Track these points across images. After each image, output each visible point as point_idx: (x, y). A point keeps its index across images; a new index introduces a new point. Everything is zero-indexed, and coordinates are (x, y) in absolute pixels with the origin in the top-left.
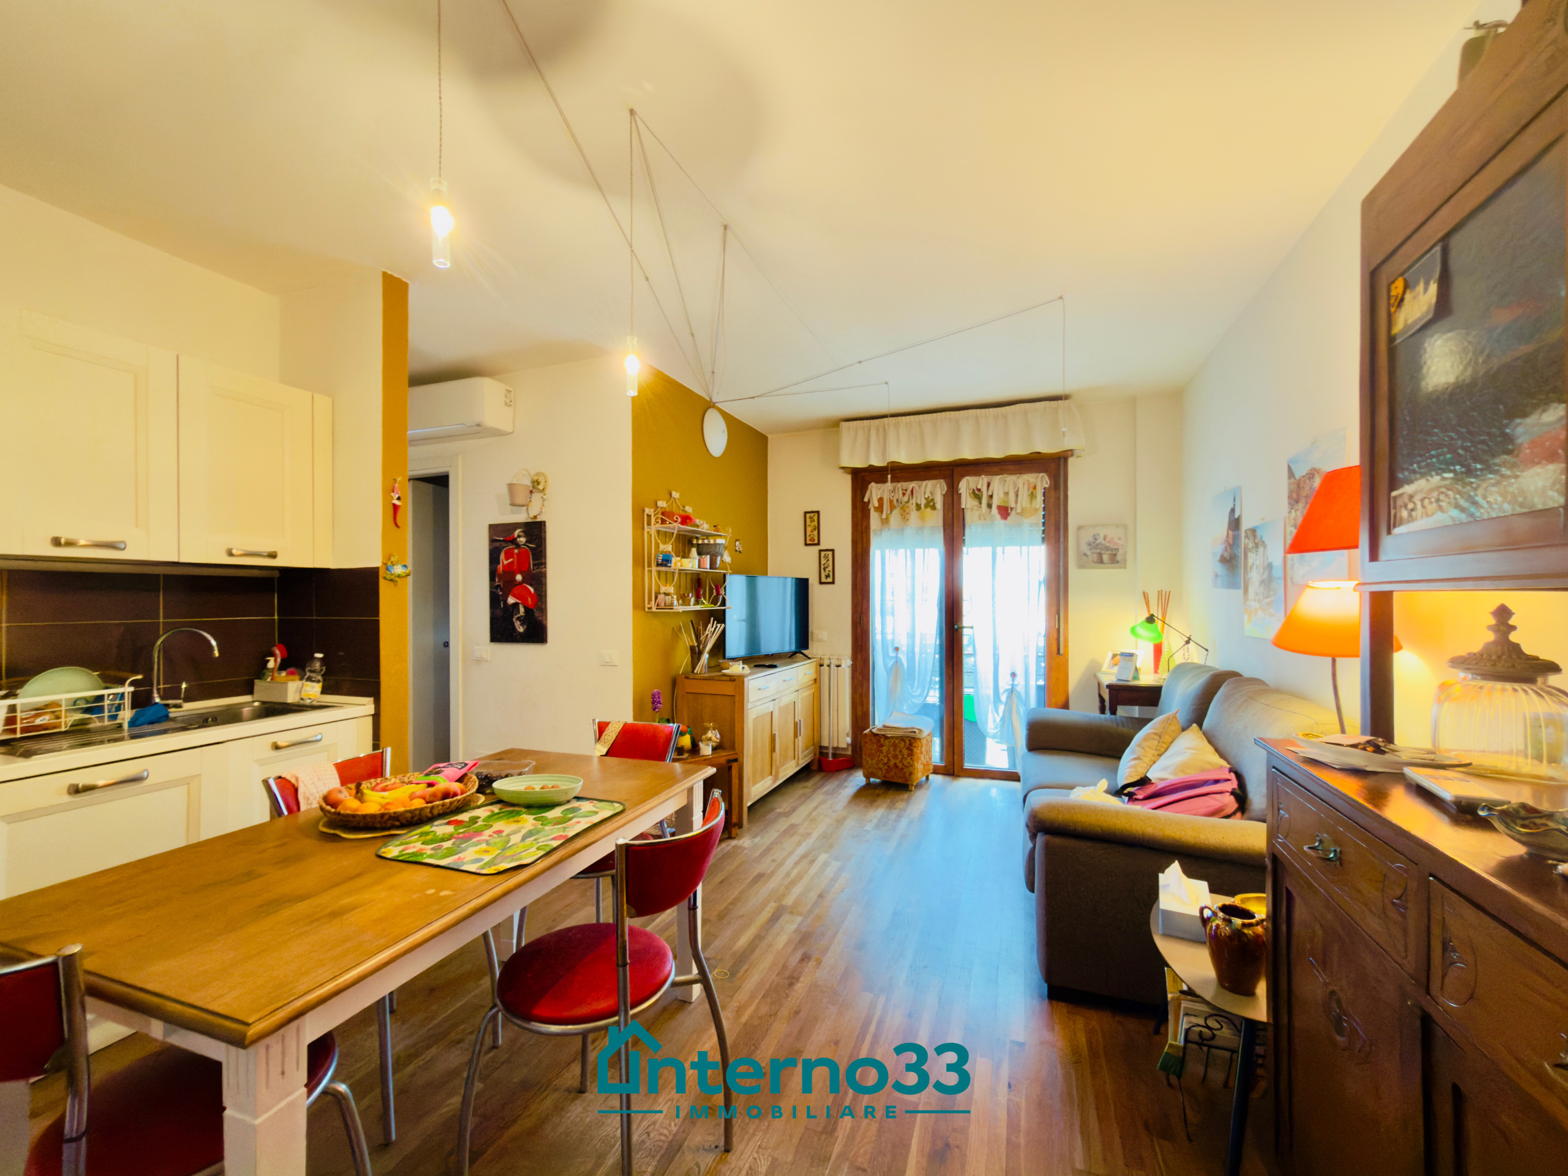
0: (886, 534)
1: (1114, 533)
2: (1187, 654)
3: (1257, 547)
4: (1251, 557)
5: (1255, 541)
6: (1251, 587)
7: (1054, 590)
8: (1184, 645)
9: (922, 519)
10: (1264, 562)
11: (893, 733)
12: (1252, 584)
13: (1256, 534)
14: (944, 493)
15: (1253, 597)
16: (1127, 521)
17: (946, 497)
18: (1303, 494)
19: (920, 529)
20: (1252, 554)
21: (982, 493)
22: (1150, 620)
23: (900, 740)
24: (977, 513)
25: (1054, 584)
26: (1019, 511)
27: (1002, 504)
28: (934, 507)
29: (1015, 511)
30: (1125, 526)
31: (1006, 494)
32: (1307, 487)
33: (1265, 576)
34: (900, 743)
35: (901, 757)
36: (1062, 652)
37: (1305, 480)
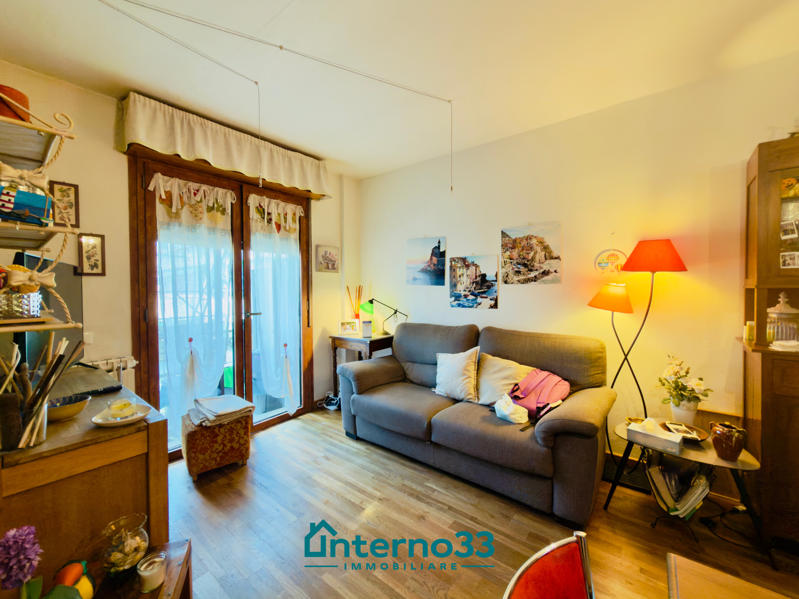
0: (175, 229)
1: (334, 252)
2: (396, 319)
3: (468, 266)
4: (460, 271)
5: (464, 264)
6: (461, 285)
7: (306, 285)
8: (394, 314)
9: (214, 220)
10: (476, 273)
11: (229, 419)
12: (462, 283)
13: (466, 260)
14: (234, 202)
15: (462, 290)
16: (338, 245)
17: (234, 206)
18: (519, 246)
19: (212, 229)
20: (461, 270)
21: (264, 210)
22: (371, 302)
23: (236, 423)
24: (260, 225)
25: (305, 281)
26: (287, 229)
27: (277, 222)
28: (223, 212)
29: (285, 228)
30: (338, 248)
31: (279, 214)
32: (524, 243)
33: (477, 280)
34: (237, 426)
35: (238, 438)
36: (310, 325)
37: (521, 239)
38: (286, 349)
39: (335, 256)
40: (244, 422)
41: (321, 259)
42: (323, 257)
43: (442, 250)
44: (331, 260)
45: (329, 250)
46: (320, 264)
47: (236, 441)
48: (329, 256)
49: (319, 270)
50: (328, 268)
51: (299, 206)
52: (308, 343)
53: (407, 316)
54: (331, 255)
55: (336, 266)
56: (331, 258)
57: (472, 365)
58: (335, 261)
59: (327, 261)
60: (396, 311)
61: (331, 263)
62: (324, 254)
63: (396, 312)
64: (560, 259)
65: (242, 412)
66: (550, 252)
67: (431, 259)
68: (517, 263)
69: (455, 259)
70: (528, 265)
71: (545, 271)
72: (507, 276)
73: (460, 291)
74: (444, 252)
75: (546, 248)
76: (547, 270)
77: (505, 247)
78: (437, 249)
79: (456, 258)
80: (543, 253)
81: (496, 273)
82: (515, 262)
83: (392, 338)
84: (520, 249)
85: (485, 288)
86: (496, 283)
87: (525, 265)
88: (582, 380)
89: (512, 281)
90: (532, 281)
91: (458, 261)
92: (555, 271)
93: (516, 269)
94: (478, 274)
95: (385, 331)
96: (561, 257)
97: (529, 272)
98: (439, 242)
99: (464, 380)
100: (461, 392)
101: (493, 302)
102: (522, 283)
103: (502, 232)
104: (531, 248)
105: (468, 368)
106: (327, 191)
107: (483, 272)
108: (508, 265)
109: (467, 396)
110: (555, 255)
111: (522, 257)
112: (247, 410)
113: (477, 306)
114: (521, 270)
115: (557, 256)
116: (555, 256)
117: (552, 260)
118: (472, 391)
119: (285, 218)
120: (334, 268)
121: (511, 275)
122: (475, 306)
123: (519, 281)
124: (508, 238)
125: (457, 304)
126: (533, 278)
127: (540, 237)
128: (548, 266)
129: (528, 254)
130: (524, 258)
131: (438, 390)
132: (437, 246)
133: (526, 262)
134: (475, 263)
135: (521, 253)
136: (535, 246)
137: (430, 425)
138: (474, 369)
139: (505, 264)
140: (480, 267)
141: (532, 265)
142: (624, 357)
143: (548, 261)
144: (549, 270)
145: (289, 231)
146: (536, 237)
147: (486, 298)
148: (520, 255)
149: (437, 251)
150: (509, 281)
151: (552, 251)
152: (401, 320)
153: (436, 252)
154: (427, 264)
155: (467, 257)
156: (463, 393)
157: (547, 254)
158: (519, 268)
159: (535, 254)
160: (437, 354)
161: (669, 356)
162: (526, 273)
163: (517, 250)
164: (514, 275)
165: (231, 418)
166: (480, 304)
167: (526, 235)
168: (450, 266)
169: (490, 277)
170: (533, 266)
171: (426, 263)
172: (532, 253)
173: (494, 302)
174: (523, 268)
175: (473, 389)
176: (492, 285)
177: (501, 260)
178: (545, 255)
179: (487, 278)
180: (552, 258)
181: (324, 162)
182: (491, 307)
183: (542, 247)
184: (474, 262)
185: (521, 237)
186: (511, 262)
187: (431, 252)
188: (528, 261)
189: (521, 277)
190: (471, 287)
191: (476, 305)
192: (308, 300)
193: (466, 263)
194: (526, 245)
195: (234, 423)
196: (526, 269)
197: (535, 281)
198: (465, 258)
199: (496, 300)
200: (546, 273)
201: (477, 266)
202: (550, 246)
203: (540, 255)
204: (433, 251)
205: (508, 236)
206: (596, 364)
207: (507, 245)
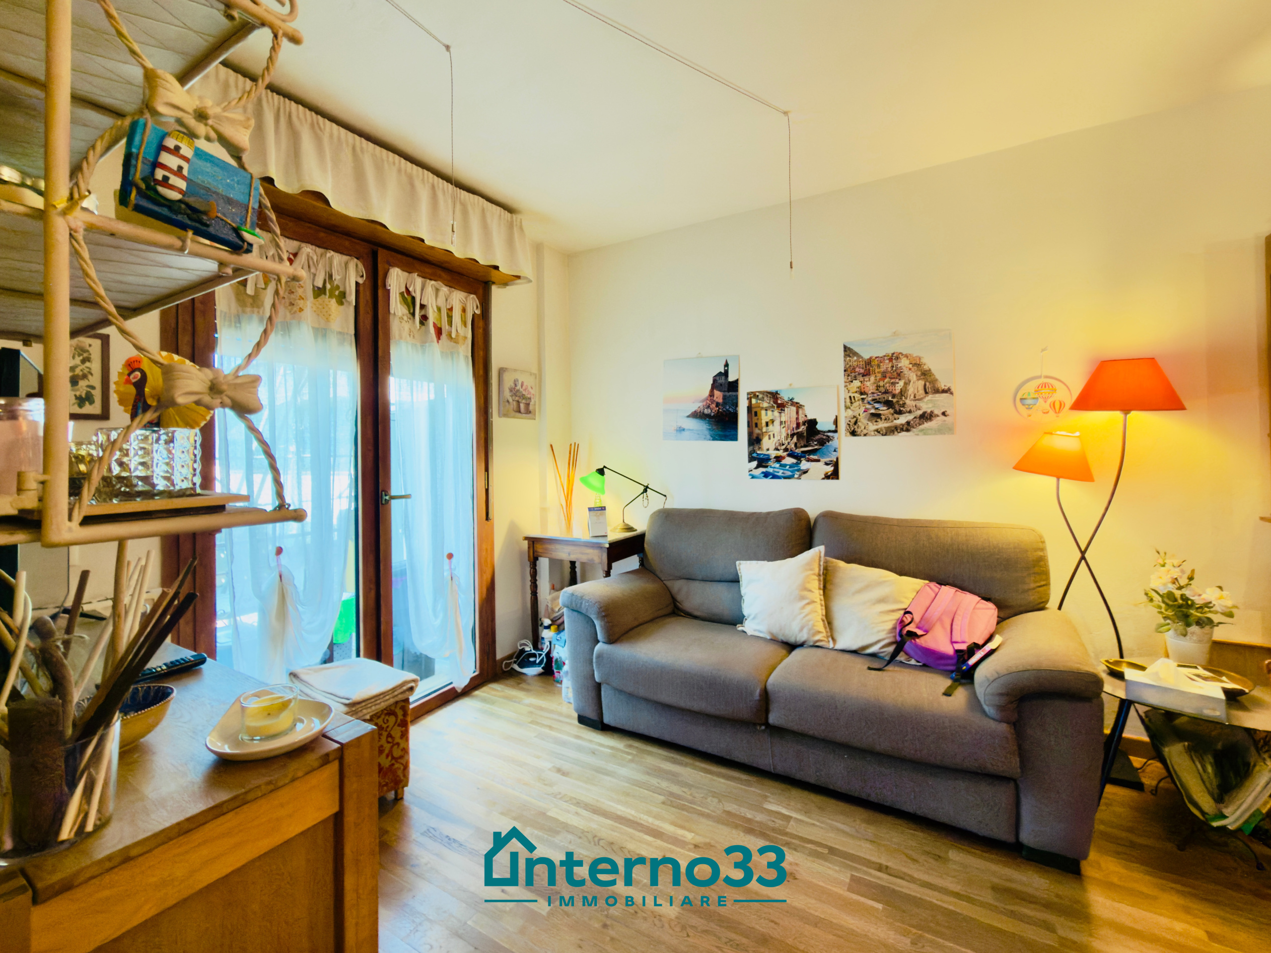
1: (528, 381)
2: (646, 501)
3: (781, 407)
4: (766, 415)
5: (776, 402)
6: (770, 439)
7: (482, 441)
8: (642, 493)
9: (323, 315)
10: (797, 419)
11: (373, 708)
12: (772, 436)
13: (778, 396)
14: (361, 281)
15: (772, 447)
16: (535, 370)
17: (361, 289)
18: (877, 370)
19: (321, 332)
20: (769, 413)
21: (413, 299)
22: (601, 472)
23: (386, 714)
24: (407, 326)
25: (482, 435)
26: (453, 336)
27: (436, 322)
28: (342, 297)
29: (449, 335)
30: (535, 375)
31: (439, 309)
32: (886, 366)
33: (800, 430)
34: (388, 720)
35: (389, 745)
36: (490, 515)
37: (881, 359)
38: (450, 564)
39: (530, 390)
40: (400, 713)
41: (507, 394)
42: (511, 390)
43: (731, 378)
44: (523, 397)
45: (521, 378)
46: (507, 404)
47: (386, 752)
48: (521, 390)
49: (504, 414)
50: (519, 412)
51: (472, 296)
52: (487, 549)
53: (665, 496)
54: (524, 387)
55: (531, 408)
56: (524, 393)
57: (814, 580)
58: (530, 399)
59: (517, 398)
60: (647, 487)
61: (524, 401)
62: (513, 385)
63: (645, 491)
64: (952, 393)
65: (396, 693)
66: (934, 381)
67: (712, 394)
68: (873, 400)
69: (757, 394)
70: (894, 405)
71: (925, 413)
72: (856, 423)
73: (768, 450)
74: (736, 382)
75: (925, 374)
76: (929, 411)
77: (850, 373)
78: (723, 378)
79: (759, 392)
80: (921, 383)
81: (835, 417)
82: (870, 399)
83: (642, 537)
84: (879, 376)
85: (816, 445)
86: (835, 435)
87: (889, 404)
88: (1016, 599)
89: (865, 432)
90: (902, 430)
91: (763, 398)
92: (944, 414)
93: (873, 411)
94: (801, 420)
95: (627, 525)
96: (953, 389)
97: (896, 416)
98: (727, 365)
99: (803, 607)
100: (801, 630)
101: (830, 469)
102: (883, 435)
103: (845, 347)
104: (900, 375)
105: (809, 586)
106: (526, 268)
107: (810, 417)
108: (856, 404)
109: (814, 635)
110: (942, 385)
111: (883, 390)
112: (405, 688)
113: (800, 475)
114: (881, 412)
115: (946, 388)
116: (943, 387)
117: (937, 395)
118: (820, 626)
119: (450, 317)
120: (528, 412)
121: (863, 421)
122: (796, 476)
123: (878, 431)
124: (855, 358)
125: (763, 473)
126: (903, 425)
127: (914, 356)
128: (930, 405)
129: (894, 384)
130: (886, 392)
131: (749, 627)
132: (723, 371)
133: (890, 399)
134: (795, 401)
135: (881, 383)
136: (906, 371)
137: (766, 695)
138: (817, 587)
139: (852, 403)
140: (805, 408)
141: (901, 403)
142: (1079, 555)
143: (930, 397)
144: (932, 412)
145: (456, 341)
146: (906, 356)
147: (818, 461)
148: (878, 387)
149: (722, 380)
150: (859, 431)
151: (937, 380)
152: (656, 503)
153: (720, 381)
154: (704, 403)
155: (780, 390)
156: (805, 631)
157: (928, 384)
158: (877, 409)
159: (907, 384)
160: (737, 563)
161: (1158, 552)
162: (891, 417)
163: (872, 378)
164: (869, 420)
165: (378, 707)
166: (805, 472)
167: (890, 352)
168: (748, 407)
169: (824, 424)
170: (904, 405)
171: (703, 401)
172: (901, 384)
173: (832, 468)
174: (885, 408)
175: (821, 623)
176: (829, 439)
177: (844, 395)
178: (925, 385)
179: (819, 427)
180: (937, 391)
181: (519, 216)
182: (827, 477)
183: (919, 373)
184: (792, 399)
185: (881, 355)
186: (863, 399)
187: (712, 382)
188: (894, 396)
189: (882, 425)
190: (789, 443)
191: (798, 473)
192: (487, 470)
193: (779, 402)
194: (889, 369)
195: (383, 716)
196: (891, 411)
197: (908, 430)
198: (777, 393)
199: (836, 465)
200: (926, 417)
201: (798, 406)
202: (933, 371)
203: (916, 386)
204: (715, 381)
205: (855, 354)
206: (1036, 569)
207: (854, 369)
